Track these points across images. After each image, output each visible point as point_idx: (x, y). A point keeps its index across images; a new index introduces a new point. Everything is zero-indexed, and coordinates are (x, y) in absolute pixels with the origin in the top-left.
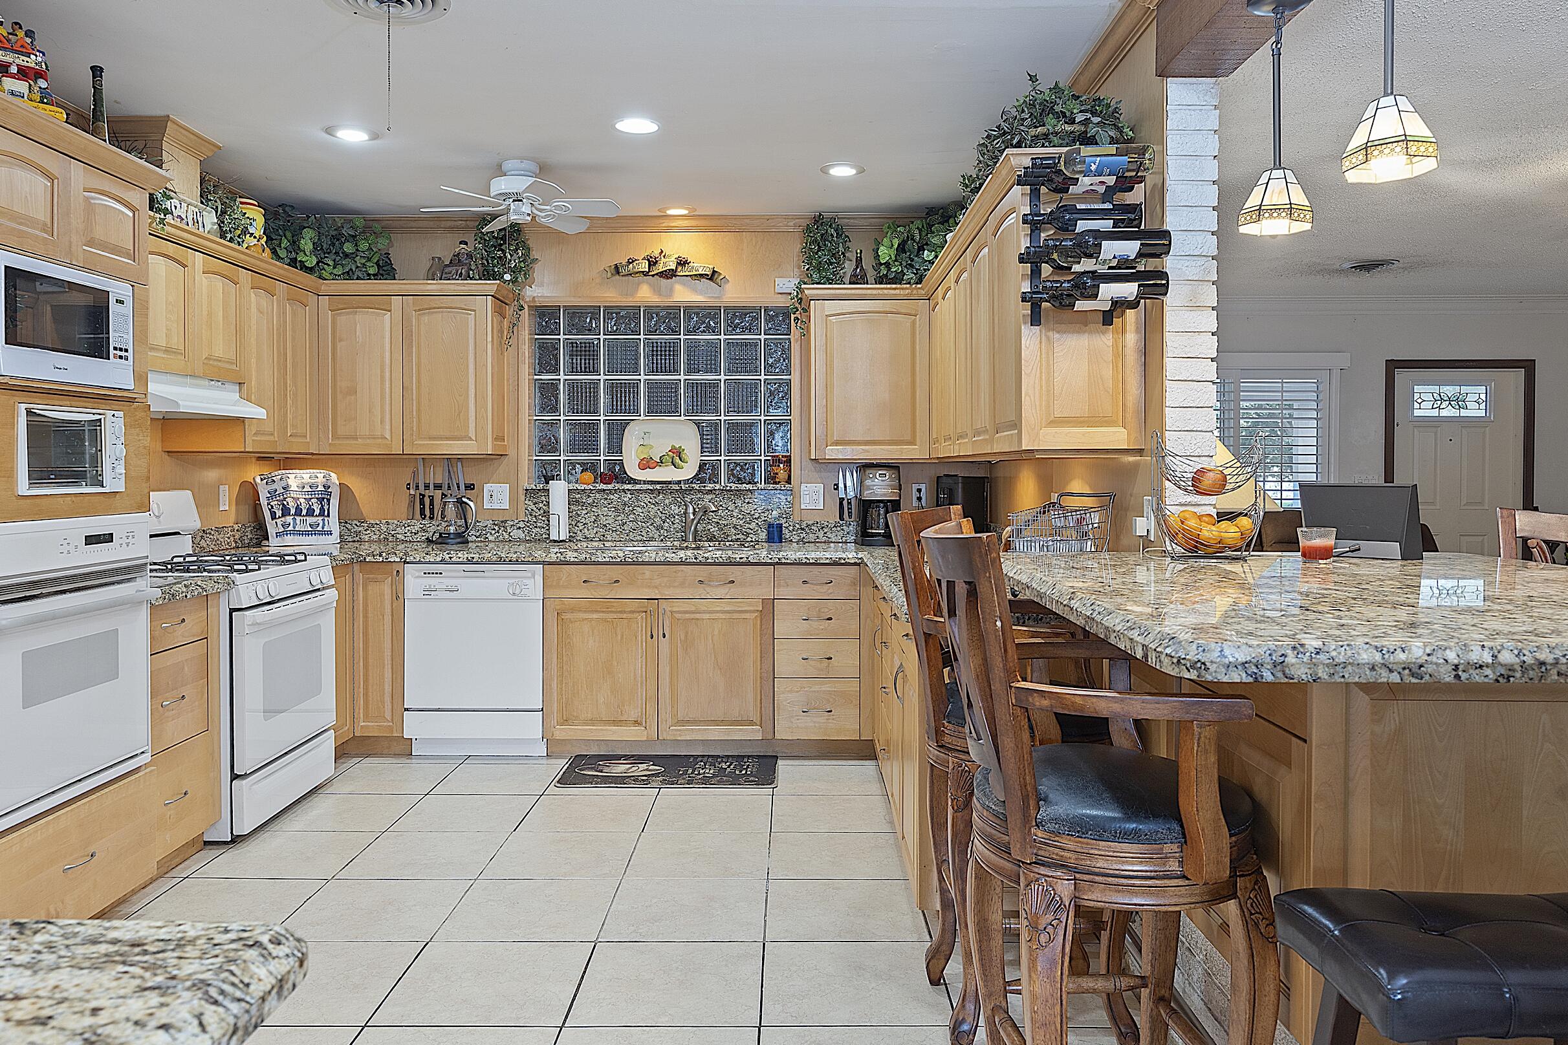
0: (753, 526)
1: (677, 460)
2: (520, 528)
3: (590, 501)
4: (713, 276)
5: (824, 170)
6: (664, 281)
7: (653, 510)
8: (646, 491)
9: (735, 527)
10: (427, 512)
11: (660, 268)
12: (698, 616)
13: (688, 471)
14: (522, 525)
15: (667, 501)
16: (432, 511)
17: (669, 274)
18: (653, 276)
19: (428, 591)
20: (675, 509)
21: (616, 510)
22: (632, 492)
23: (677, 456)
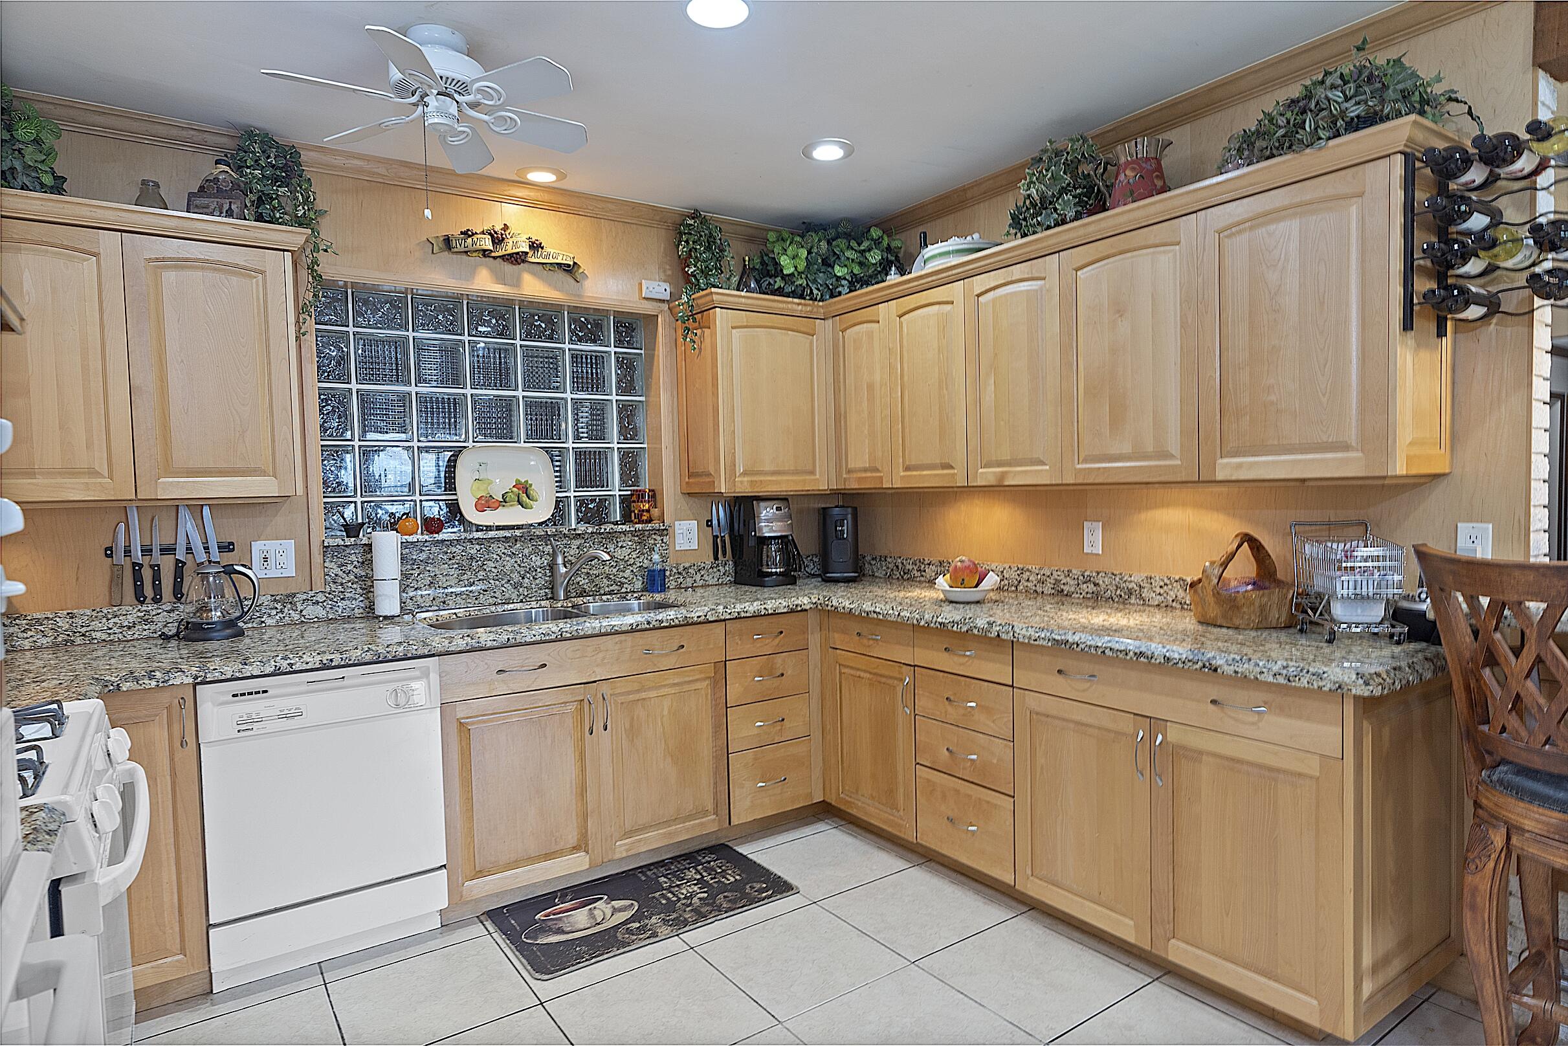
0: (628, 573)
1: (524, 498)
2: (317, 603)
3: (423, 556)
4: (570, 269)
5: (807, 154)
6: (508, 268)
7: (509, 563)
8: (498, 539)
9: (608, 577)
10: (149, 591)
11: (509, 248)
12: (643, 695)
13: (541, 511)
14: (320, 597)
15: (526, 551)
16: (157, 589)
17: (517, 259)
18: (495, 258)
19: (246, 725)
20: (537, 561)
21: (460, 567)
22: (479, 541)
23: (523, 493)
